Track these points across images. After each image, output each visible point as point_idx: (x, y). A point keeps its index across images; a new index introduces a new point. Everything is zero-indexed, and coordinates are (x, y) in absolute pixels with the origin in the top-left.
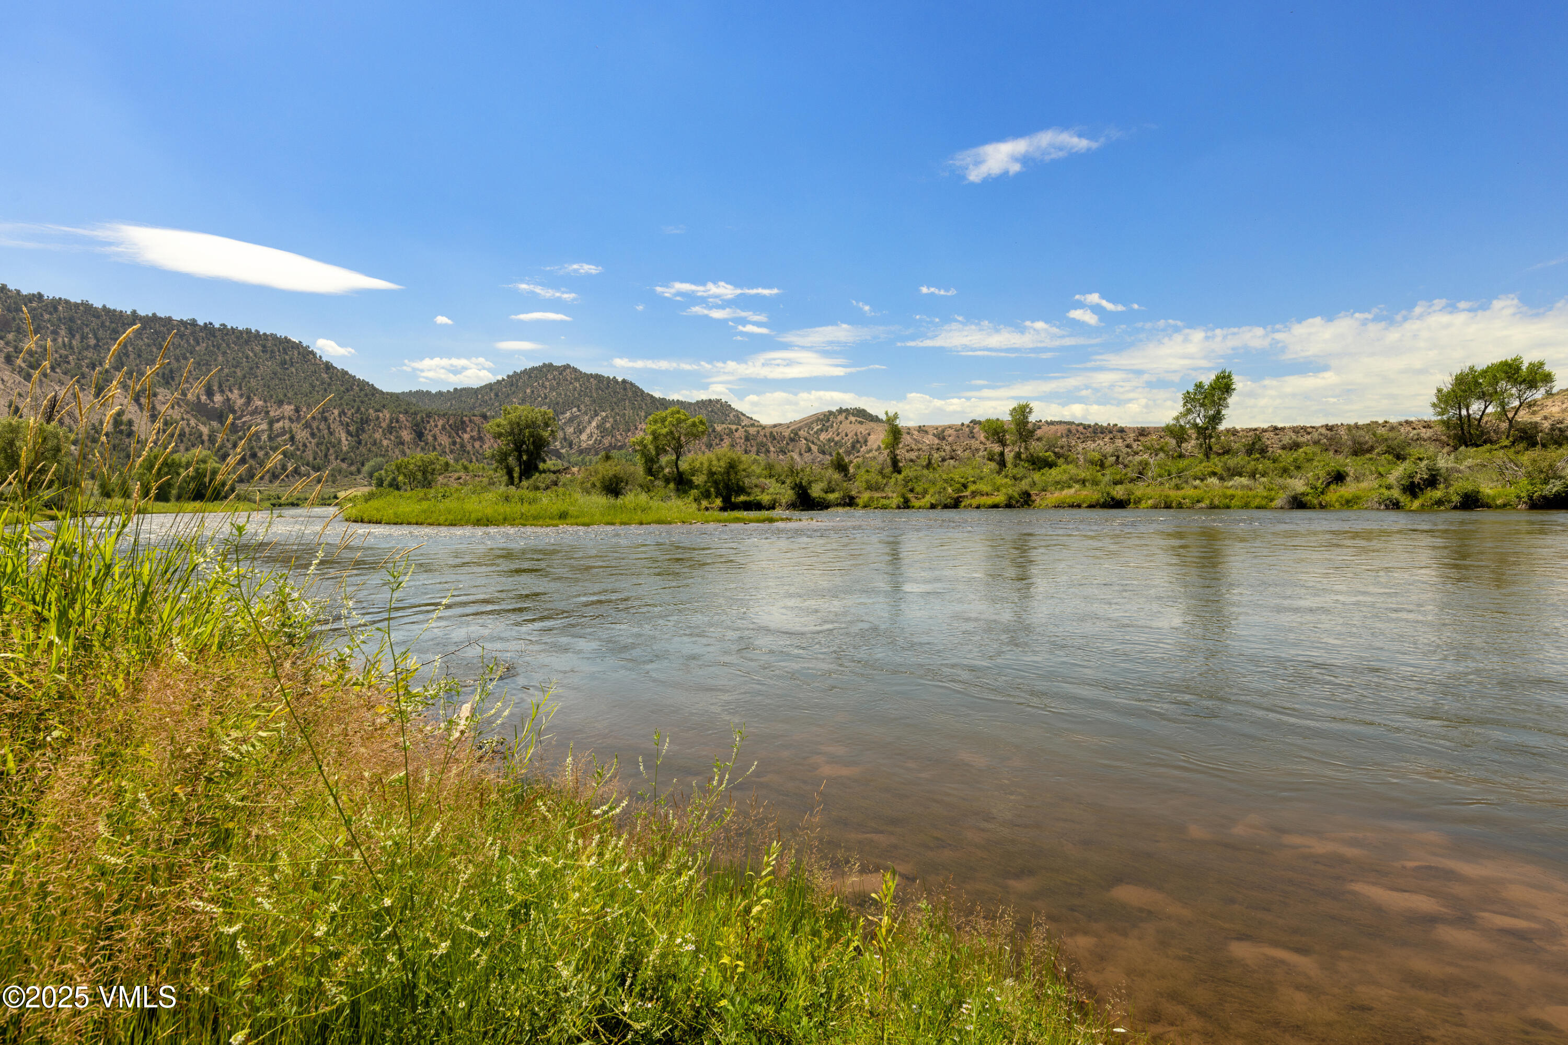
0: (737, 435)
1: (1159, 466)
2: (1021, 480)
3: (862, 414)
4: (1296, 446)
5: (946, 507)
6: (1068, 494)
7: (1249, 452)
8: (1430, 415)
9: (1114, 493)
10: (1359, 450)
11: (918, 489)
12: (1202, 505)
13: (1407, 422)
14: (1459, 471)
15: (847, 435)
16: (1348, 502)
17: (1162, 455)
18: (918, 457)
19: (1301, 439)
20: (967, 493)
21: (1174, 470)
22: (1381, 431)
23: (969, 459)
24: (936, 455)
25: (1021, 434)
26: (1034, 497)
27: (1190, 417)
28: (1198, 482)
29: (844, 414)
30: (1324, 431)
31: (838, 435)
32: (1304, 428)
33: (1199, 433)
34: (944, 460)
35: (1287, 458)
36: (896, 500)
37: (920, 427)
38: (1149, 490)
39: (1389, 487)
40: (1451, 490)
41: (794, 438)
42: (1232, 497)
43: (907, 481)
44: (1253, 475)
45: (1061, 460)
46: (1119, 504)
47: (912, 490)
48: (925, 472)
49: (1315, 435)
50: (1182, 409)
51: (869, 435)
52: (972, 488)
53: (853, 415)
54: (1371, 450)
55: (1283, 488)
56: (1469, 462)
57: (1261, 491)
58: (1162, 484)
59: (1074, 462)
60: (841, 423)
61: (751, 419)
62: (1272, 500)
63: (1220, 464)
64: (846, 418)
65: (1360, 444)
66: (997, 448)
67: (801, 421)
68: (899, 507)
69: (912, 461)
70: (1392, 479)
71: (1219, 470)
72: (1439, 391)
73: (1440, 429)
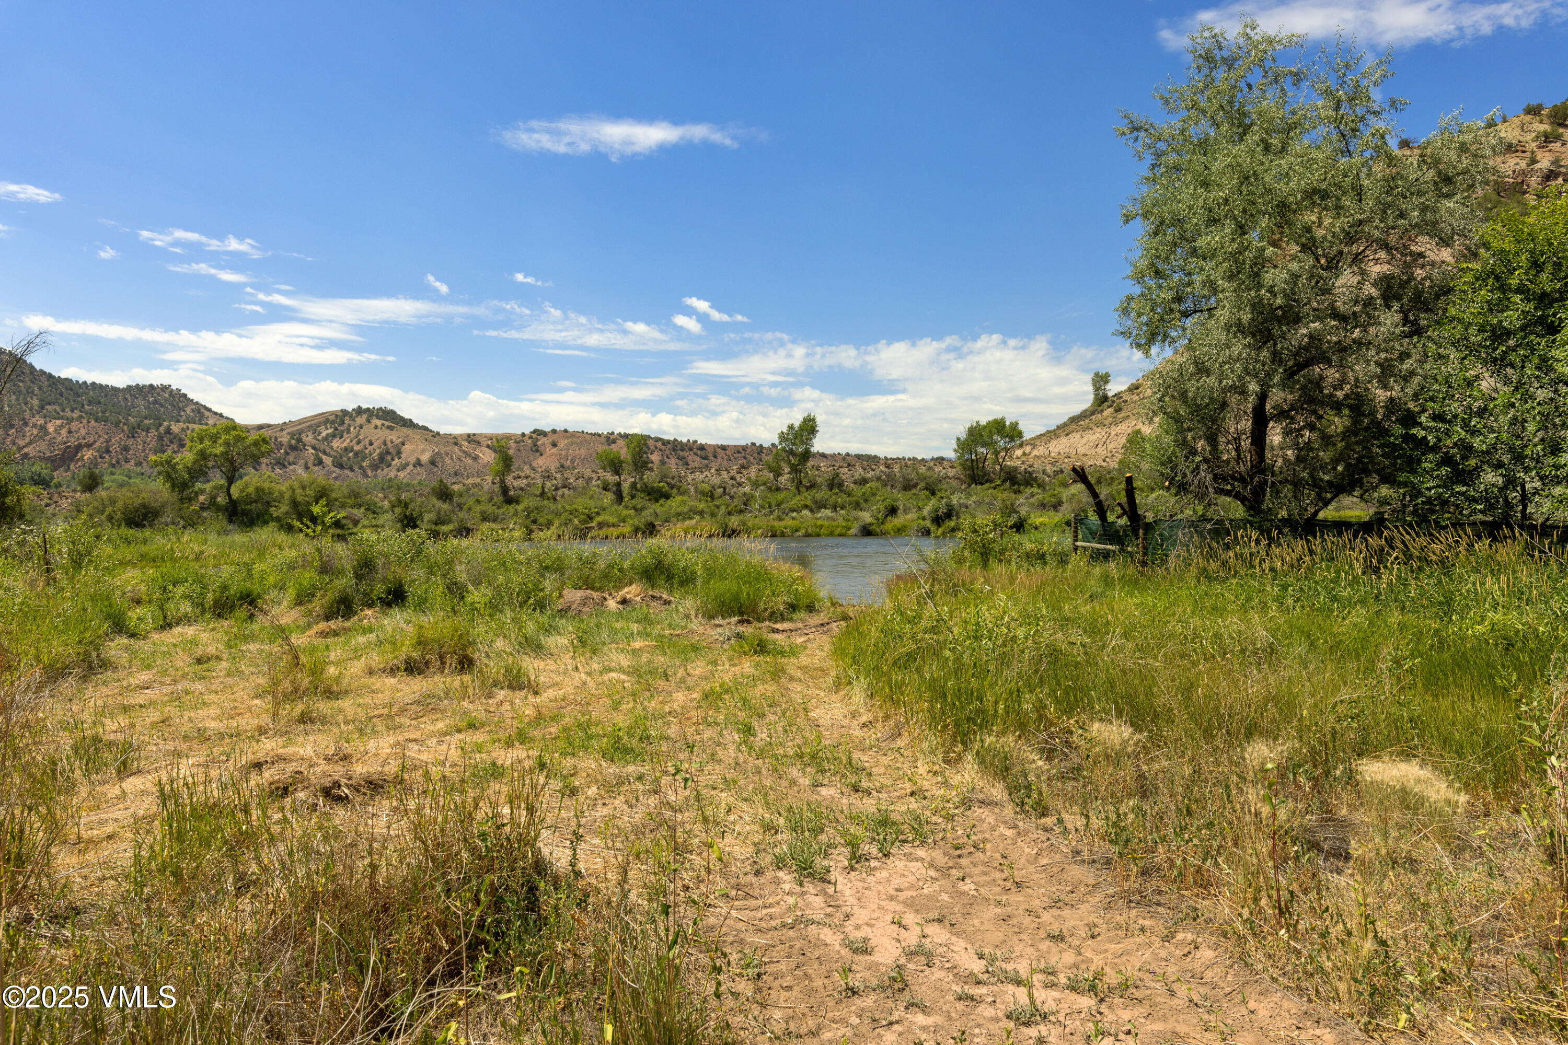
1: (761, 498)
2: (642, 510)
3: (390, 417)
4: (863, 481)
6: (689, 525)
7: (831, 487)
8: (954, 457)
9: (730, 524)
10: (908, 486)
12: (799, 534)
13: (938, 460)
14: (967, 506)
16: (899, 530)
17: (762, 487)
18: (528, 485)
19: (867, 475)
20: (594, 524)
21: (774, 503)
22: (923, 470)
23: (583, 488)
24: (548, 484)
25: (635, 462)
26: (658, 528)
28: (795, 514)
30: (884, 468)
33: (791, 468)
34: (557, 489)
35: (858, 491)
38: (757, 520)
39: (924, 518)
42: (821, 526)
43: (527, 512)
44: (834, 508)
45: (674, 491)
46: (732, 534)
47: (535, 521)
48: (543, 502)
49: (878, 472)
52: (598, 518)
53: (378, 417)
54: (915, 486)
55: (856, 519)
56: (976, 498)
57: (840, 522)
58: (766, 515)
59: (686, 493)
61: (221, 415)
62: (849, 529)
63: (810, 497)
65: (909, 480)
66: (611, 478)
69: (522, 489)
70: (925, 512)
71: (809, 503)
72: (959, 439)
73: (959, 469)
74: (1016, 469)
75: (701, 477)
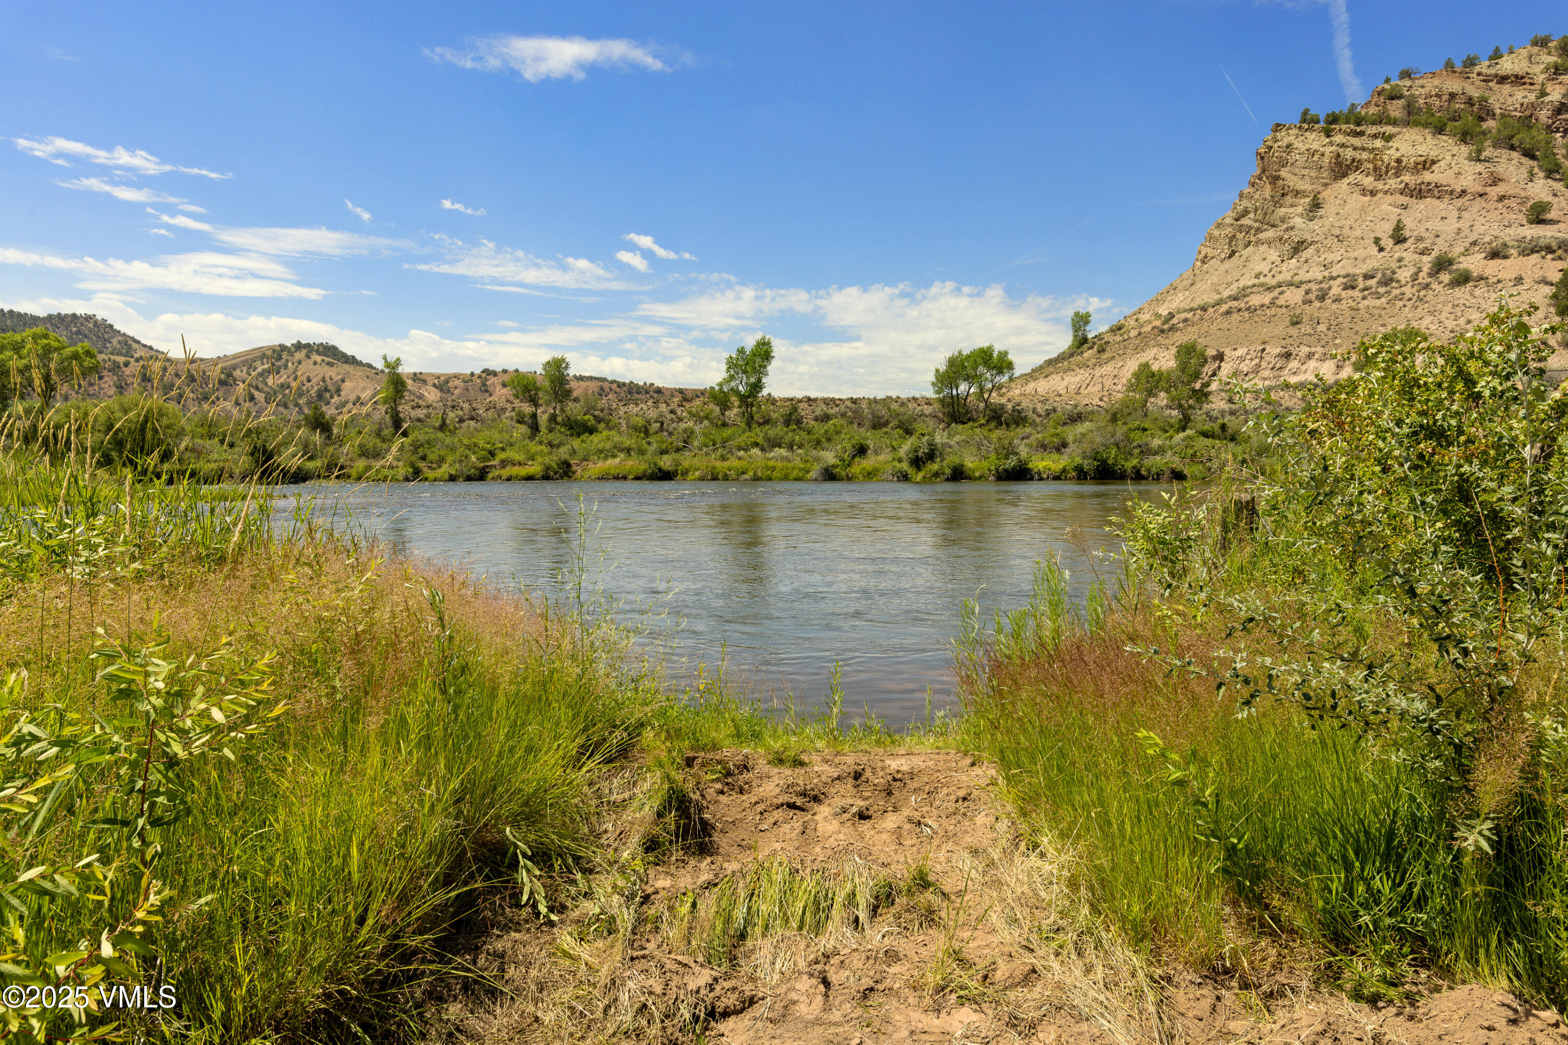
0: (127, 371)
1: (704, 434)
2: (558, 446)
3: (331, 353)
4: (826, 418)
5: (469, 479)
6: (613, 464)
7: (787, 423)
8: (930, 394)
9: (661, 464)
10: (878, 424)
11: (431, 457)
12: (746, 476)
13: (914, 398)
14: (950, 447)
15: (309, 380)
16: (869, 474)
17: (706, 422)
18: (428, 416)
19: (831, 412)
20: (496, 462)
21: (719, 440)
22: (894, 406)
23: (494, 420)
24: (451, 415)
25: (556, 393)
26: (574, 468)
27: (733, 384)
28: (742, 453)
29: (304, 352)
30: (849, 404)
31: (295, 379)
32: (833, 400)
33: (741, 400)
34: (461, 421)
35: (820, 429)
36: (403, 470)
37: (415, 374)
38: (696, 460)
39: (900, 460)
40: (945, 463)
41: (227, 381)
42: (774, 468)
43: (416, 446)
44: (790, 447)
45: (602, 426)
46: (665, 476)
47: (423, 458)
48: (440, 435)
49: (843, 408)
50: (725, 375)
51: (343, 381)
52: (501, 456)
53: (318, 353)
54: (886, 424)
55: (817, 460)
56: (957, 438)
57: (798, 463)
58: (707, 454)
59: (616, 427)
60: (300, 362)
61: (151, 348)
62: (808, 472)
63: (762, 435)
64: (308, 357)
65: (878, 418)
66: (527, 409)
67: (235, 357)
68: (407, 479)
69: (419, 420)
70: (902, 453)
71: (760, 440)
72: (937, 371)
73: (937, 406)
74: (1002, 406)
75: (636, 410)
